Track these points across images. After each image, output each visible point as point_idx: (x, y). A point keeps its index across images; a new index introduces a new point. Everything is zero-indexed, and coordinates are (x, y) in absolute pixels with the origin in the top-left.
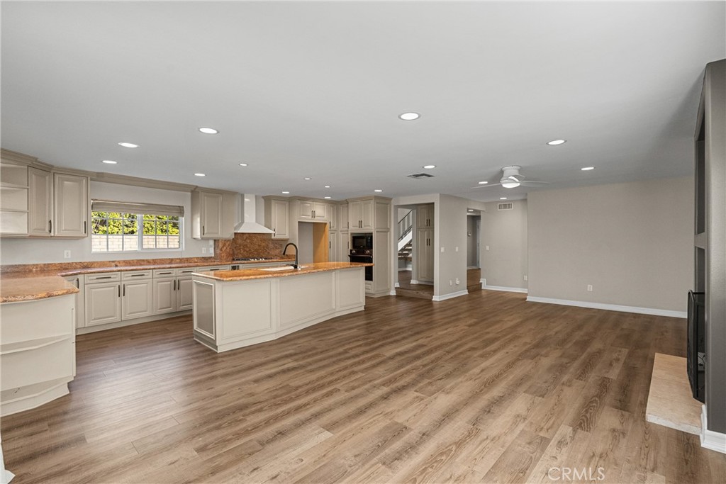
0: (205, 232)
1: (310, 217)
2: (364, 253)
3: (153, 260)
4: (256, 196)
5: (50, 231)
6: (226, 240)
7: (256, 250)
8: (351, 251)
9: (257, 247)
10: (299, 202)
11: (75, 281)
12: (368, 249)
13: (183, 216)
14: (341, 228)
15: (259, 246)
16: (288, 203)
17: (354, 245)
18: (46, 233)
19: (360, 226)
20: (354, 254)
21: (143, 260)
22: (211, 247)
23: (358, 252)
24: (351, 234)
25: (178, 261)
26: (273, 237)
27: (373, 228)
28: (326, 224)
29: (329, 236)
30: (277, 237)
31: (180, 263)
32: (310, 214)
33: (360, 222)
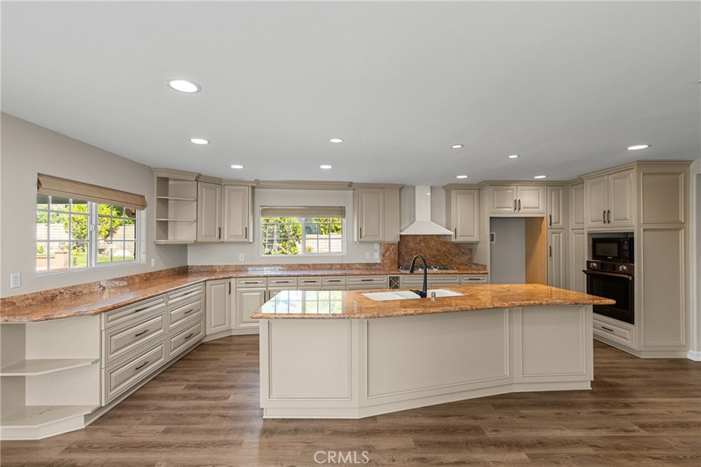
0: (364, 234)
1: (512, 209)
2: (614, 269)
3: (313, 265)
4: (432, 188)
5: (220, 237)
6: (390, 244)
7: (434, 256)
8: (588, 263)
9: (435, 252)
10: (492, 189)
11: (227, 285)
12: (624, 263)
13: (344, 218)
14: (572, 224)
15: (438, 250)
16: (477, 191)
17: (595, 254)
18: (216, 239)
19: (607, 220)
20: (593, 269)
21: (304, 265)
22: (376, 251)
23: (602, 266)
24: (589, 234)
25: (338, 266)
26: (453, 240)
27: (634, 223)
28: (543, 218)
29: (547, 237)
30: (460, 239)
31: (341, 269)
32: (512, 204)
33: (607, 214)
